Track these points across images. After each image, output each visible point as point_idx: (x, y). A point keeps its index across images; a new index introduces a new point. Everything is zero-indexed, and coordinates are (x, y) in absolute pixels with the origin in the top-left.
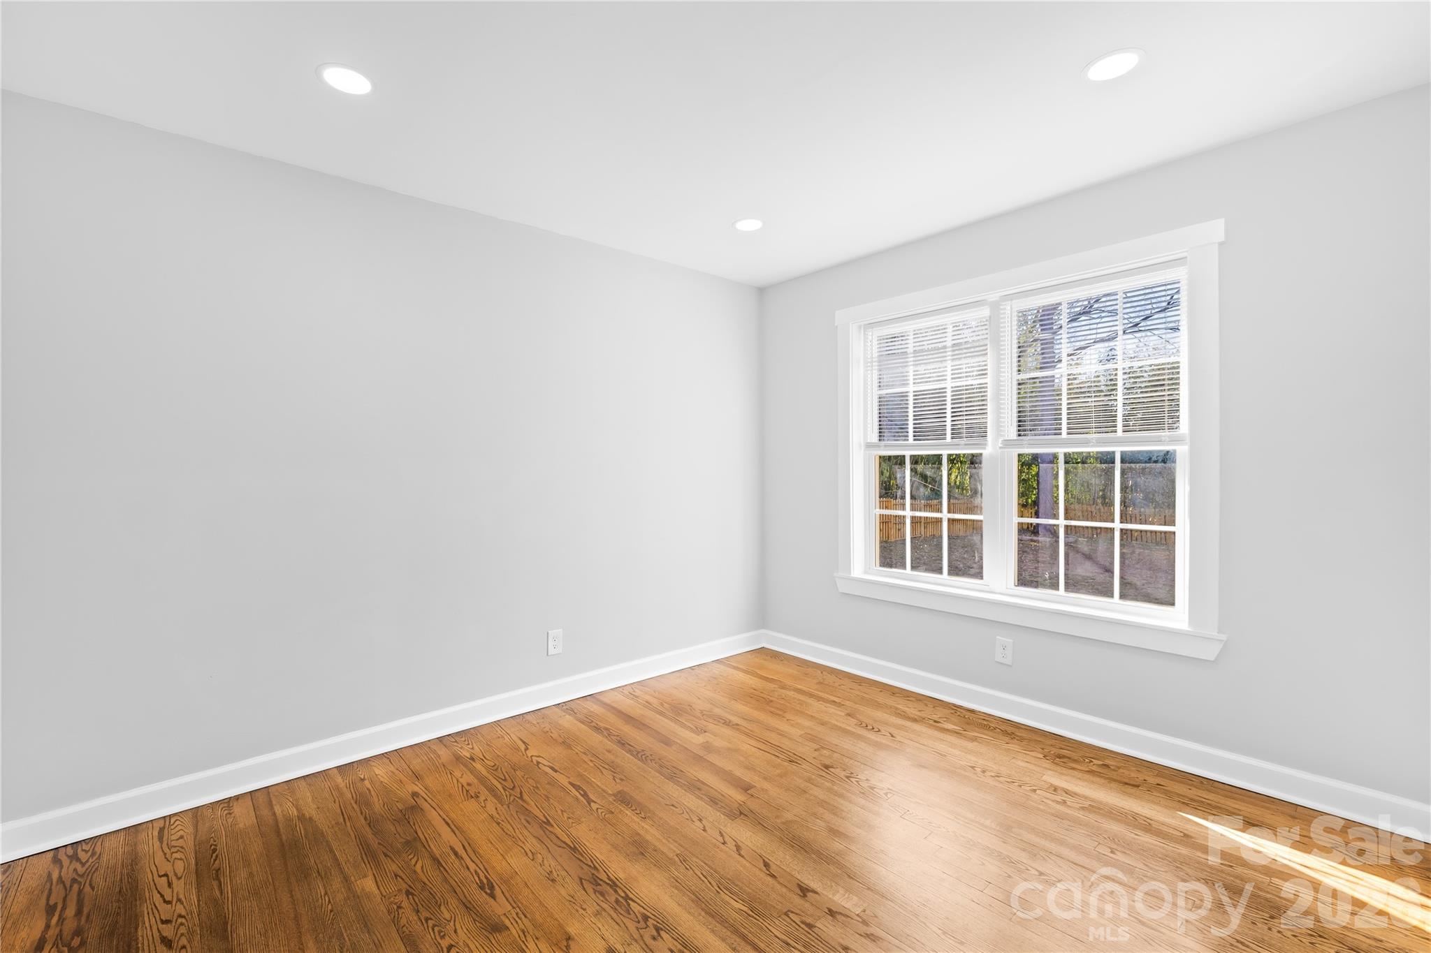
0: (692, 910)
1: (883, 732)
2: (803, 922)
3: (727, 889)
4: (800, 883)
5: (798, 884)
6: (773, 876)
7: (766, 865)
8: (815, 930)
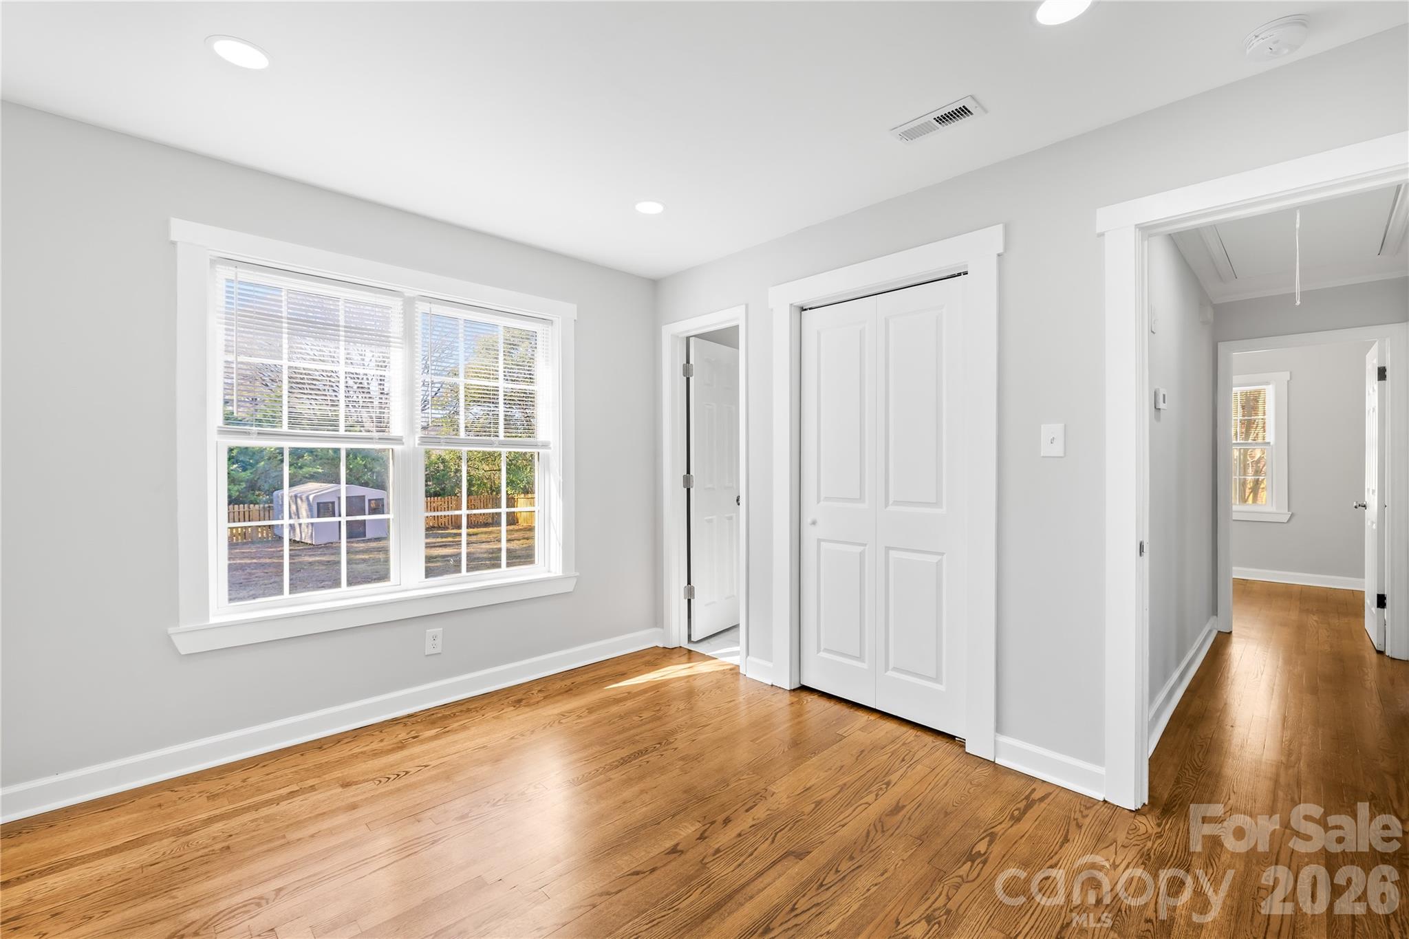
0: (705, 930)
1: (413, 770)
2: (714, 855)
3: (673, 902)
4: (666, 852)
5: (666, 854)
6: (653, 870)
7: (637, 873)
8: (722, 848)
